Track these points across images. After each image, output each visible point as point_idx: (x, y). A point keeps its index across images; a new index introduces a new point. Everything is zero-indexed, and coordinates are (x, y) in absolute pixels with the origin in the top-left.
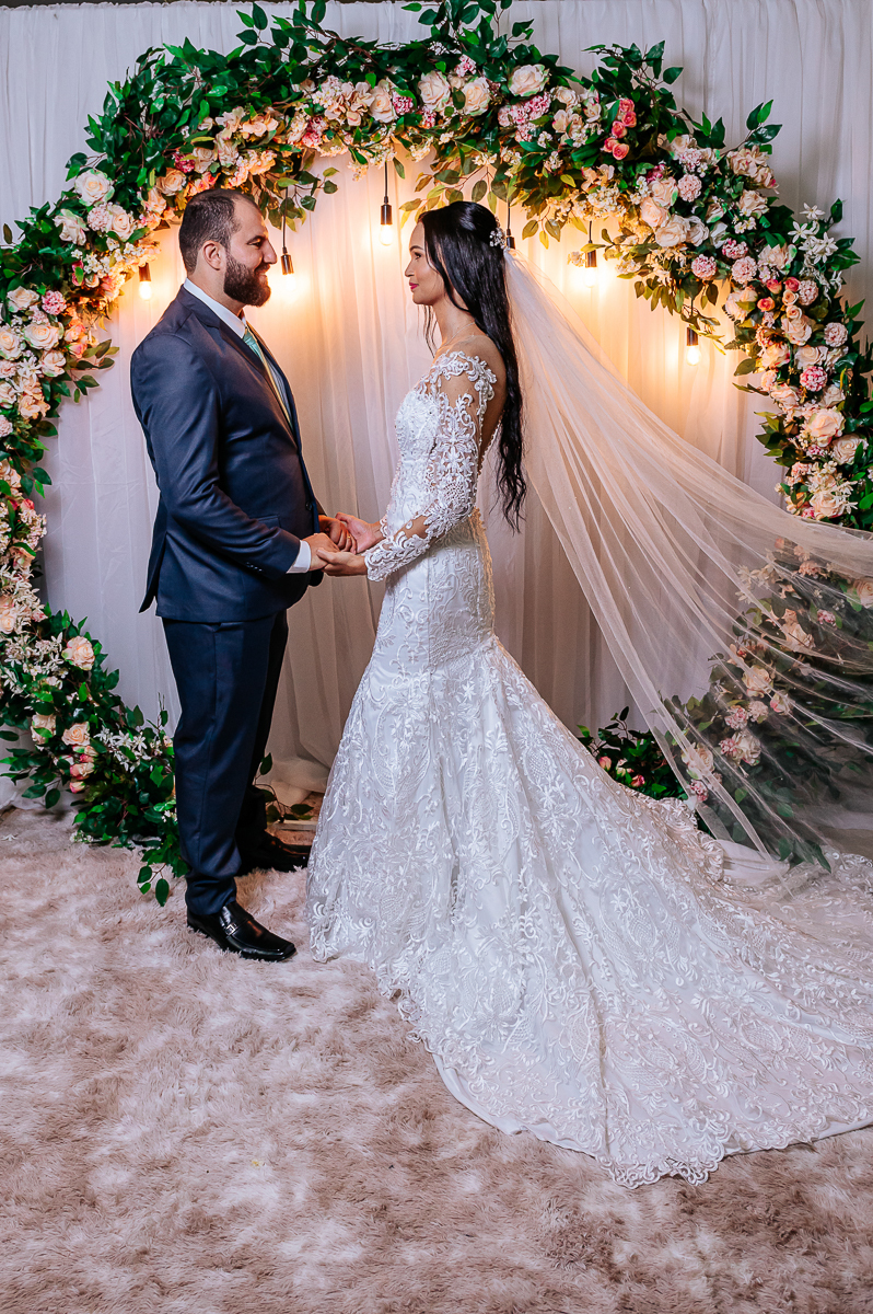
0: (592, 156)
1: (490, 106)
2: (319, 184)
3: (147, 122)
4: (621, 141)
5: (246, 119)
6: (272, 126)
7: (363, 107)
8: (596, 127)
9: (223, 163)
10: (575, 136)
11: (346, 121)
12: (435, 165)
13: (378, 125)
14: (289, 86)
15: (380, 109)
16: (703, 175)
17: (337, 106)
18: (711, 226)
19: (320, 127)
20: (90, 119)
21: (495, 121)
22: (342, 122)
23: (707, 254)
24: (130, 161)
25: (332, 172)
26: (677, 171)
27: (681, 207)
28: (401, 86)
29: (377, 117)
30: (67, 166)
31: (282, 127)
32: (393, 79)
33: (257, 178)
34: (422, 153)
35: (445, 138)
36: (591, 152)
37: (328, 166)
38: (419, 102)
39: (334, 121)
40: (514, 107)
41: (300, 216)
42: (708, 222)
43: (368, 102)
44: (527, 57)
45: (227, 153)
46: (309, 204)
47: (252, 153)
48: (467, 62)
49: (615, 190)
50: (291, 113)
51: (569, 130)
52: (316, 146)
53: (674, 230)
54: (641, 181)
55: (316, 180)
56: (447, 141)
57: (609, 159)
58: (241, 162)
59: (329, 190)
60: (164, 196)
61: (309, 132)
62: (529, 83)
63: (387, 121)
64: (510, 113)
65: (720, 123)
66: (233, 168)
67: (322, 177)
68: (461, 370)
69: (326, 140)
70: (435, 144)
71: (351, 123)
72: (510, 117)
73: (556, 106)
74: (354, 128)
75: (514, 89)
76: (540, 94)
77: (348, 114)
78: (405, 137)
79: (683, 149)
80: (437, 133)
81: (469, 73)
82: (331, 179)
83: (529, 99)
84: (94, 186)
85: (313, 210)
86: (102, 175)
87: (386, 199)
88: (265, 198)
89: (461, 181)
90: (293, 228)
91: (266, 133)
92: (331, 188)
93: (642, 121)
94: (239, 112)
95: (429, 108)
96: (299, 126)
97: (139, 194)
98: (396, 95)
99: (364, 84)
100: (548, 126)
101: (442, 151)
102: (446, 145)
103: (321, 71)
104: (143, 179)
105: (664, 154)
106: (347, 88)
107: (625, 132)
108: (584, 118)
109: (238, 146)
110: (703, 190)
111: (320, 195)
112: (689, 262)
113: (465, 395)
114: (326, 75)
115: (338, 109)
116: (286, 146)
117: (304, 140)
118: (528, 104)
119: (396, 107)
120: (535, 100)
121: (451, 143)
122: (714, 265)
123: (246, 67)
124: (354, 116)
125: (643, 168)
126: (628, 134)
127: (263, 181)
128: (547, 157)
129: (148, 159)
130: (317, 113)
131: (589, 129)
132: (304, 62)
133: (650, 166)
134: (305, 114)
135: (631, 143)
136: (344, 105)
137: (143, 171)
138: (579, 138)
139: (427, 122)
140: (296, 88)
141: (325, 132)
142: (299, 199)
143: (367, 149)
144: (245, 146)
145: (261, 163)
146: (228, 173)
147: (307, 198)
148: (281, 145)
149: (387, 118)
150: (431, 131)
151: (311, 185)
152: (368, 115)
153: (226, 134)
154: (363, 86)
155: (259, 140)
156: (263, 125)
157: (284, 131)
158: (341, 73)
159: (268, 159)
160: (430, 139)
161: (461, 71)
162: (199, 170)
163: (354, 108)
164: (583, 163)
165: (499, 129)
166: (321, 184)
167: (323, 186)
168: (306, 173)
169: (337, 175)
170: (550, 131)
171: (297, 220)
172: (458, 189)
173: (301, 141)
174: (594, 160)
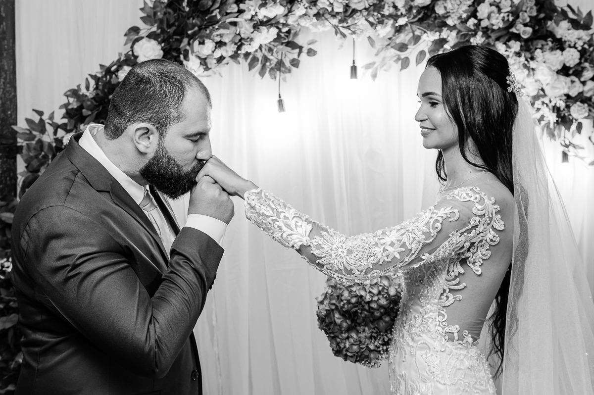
0: (505, 35)
2: (303, 49)
3: (187, 6)
4: (525, 25)
5: (263, 6)
6: (280, 11)
8: (508, 16)
9: (243, 36)
10: (494, 21)
11: (333, 9)
12: (390, 38)
13: (355, 11)
15: (356, 1)
16: (580, 48)
18: (584, 83)
19: (312, 12)
20: (145, 3)
21: (434, 11)
22: (330, 9)
23: (583, 102)
24: (175, 33)
25: (313, 42)
26: (560, 45)
27: (564, 71)
29: (354, 6)
30: (126, 35)
31: (286, 12)
34: (386, 30)
35: (402, 21)
36: (504, 32)
37: (311, 38)
39: (324, 8)
41: (290, 72)
42: (582, 79)
45: (245, 29)
46: (295, 63)
47: (264, 29)
49: (522, 59)
51: (489, 18)
52: (308, 25)
53: (559, 86)
54: (538, 53)
55: (301, 48)
56: (404, 23)
57: (517, 37)
58: (255, 35)
59: (311, 54)
60: (199, 58)
61: (304, 15)
63: (360, 9)
64: (446, 5)
65: (590, 14)
66: (249, 39)
67: (305, 45)
70: (393, 26)
72: (445, 7)
74: (338, 13)
77: (335, 4)
78: (371, 20)
79: (563, 30)
80: (395, 17)
82: (312, 46)
84: (149, 50)
85: (298, 67)
86: (153, 43)
87: (354, 62)
88: (265, 59)
89: (409, 50)
90: (285, 80)
91: (275, 15)
92: (311, 52)
93: (539, 11)
95: (389, 1)
96: (300, 11)
97: (182, 57)
100: (474, 14)
101: (397, 29)
102: (401, 26)
104: (185, 46)
105: (551, 35)
107: (528, 20)
108: (499, 10)
109: (255, 25)
110: (580, 59)
111: (304, 57)
112: (568, 107)
116: (286, 24)
122: (587, 109)
124: (339, 5)
125: (540, 43)
126: (530, 21)
128: (475, 35)
129: (190, 32)
130: (313, 3)
131: (504, 17)
133: (544, 42)
134: (305, 3)
135: (533, 28)
137: (186, 40)
138: (497, 22)
141: (314, 15)
142: (288, 60)
143: (348, 28)
144: (258, 25)
145: (267, 36)
147: (294, 60)
148: (283, 24)
149: (360, 7)
150: (390, 16)
151: (297, 50)
152: (347, 5)
153: (247, 16)
155: (269, 20)
156: (274, 10)
157: (287, 15)
159: (273, 32)
160: (390, 22)
162: (226, 40)
164: (498, 39)
165: (437, 15)
166: (305, 50)
167: (306, 51)
168: (294, 42)
169: (316, 44)
170: (476, 17)
171: (288, 75)
172: (406, 56)
173: (297, 20)
174: (506, 38)
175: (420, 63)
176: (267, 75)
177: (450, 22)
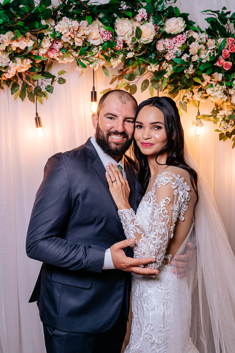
0: (211, 68)
2: (55, 79)
4: (227, 60)
5: (15, 39)
6: (30, 44)
7: (84, 35)
8: (214, 52)
10: (203, 56)
11: (74, 43)
12: (121, 70)
13: (92, 46)
14: (40, 22)
15: (93, 37)
17: (69, 33)
19: (58, 46)
21: (155, 49)
22: (72, 44)
25: (62, 72)
28: (106, 24)
29: (92, 42)
31: (36, 46)
32: (100, 20)
33: (20, 74)
34: (116, 63)
35: (130, 55)
36: (210, 66)
37: (60, 69)
38: (115, 35)
39: (67, 43)
40: (167, 40)
41: (45, 96)
43: (87, 33)
44: (172, 13)
45: (2, 58)
46: (50, 89)
47: (18, 60)
48: (142, 12)
50: (41, 37)
51: (199, 54)
52: (55, 57)
55: (54, 77)
56: (132, 56)
57: (220, 70)
58: (11, 64)
59: (61, 82)
61: (51, 49)
62: (176, 26)
63: (97, 44)
64: (165, 43)
66: (6, 68)
67: (57, 75)
68: (167, 182)
69: (61, 54)
70: (123, 59)
71: (77, 44)
72: (164, 45)
73: (191, 40)
74: (79, 47)
75: (167, 30)
76: (182, 33)
77: (76, 39)
78: (106, 54)
80: (126, 52)
81: (143, 19)
82: (62, 76)
83: (175, 36)
85: (52, 92)
87: (94, 88)
88: (25, 86)
89: (136, 80)
90: (41, 102)
91: (27, 48)
92: (62, 81)
94: (10, 34)
95: (120, 39)
96: (46, 44)
98: (102, 29)
99: (85, 22)
100: (186, 50)
101: (127, 62)
102: (129, 59)
103: (59, 13)
106: (75, 24)
107: (229, 55)
108: (206, 47)
109: (10, 55)
111: (56, 84)
113: (167, 198)
114: (62, 16)
115: (70, 36)
116: (38, 56)
117: (49, 53)
118: (174, 39)
119: (103, 36)
120: (179, 36)
121: (133, 59)
123: (14, 10)
124: (79, 40)
126: (230, 57)
127: (24, 76)
128: (188, 67)
130: (57, 38)
131: (210, 53)
132: (50, 7)
134: (50, 37)
135: (233, 62)
136: (73, 33)
138: (205, 56)
139: (119, 46)
140: (43, 22)
141: (60, 49)
142: (44, 87)
143: (87, 59)
144: (14, 55)
145: (22, 65)
146: (3, 71)
147: (48, 86)
148: (35, 56)
149: (97, 43)
150: (121, 51)
151: (51, 79)
152: (85, 41)
153: (3, 47)
154: (84, 23)
155: (23, 52)
156: (25, 43)
157: (37, 47)
158: (71, 16)
159: (27, 64)
160: (121, 56)
161: (139, 18)
163: (79, 36)
164: (204, 71)
165: (157, 52)
166: (56, 79)
167: (58, 80)
168: (48, 73)
169: (65, 74)
170: (188, 53)
171: (43, 98)
172: (134, 83)
173: (47, 54)
174: (211, 70)
175: (145, 90)
176: (27, 98)
177: (168, 58)
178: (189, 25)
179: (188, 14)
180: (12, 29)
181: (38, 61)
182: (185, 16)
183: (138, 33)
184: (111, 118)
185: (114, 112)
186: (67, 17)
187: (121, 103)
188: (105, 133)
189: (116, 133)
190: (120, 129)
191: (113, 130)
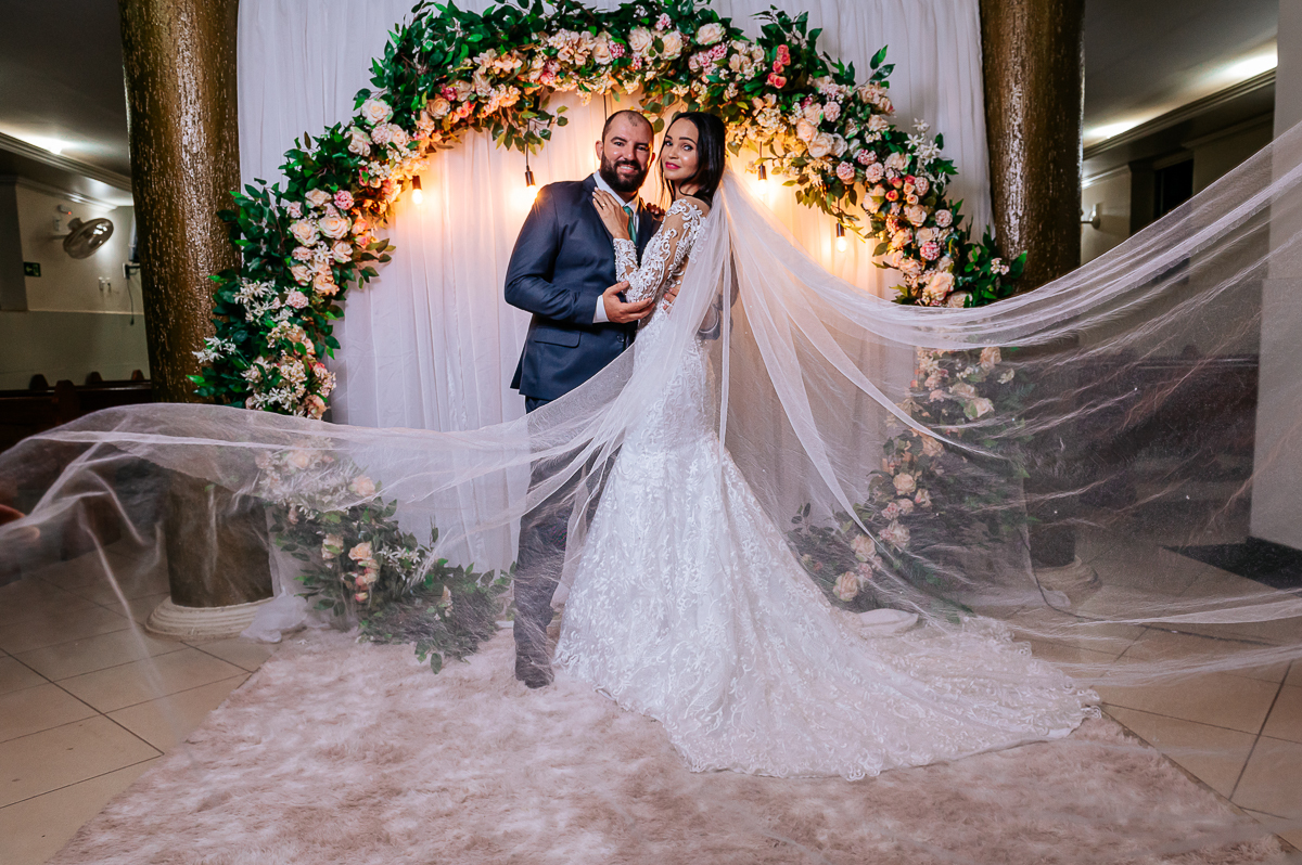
0: (759, 87)
1: (683, 51)
2: (553, 120)
3: (419, 62)
4: (780, 75)
5: (498, 57)
6: (518, 64)
7: (587, 50)
8: (761, 66)
9: (479, 94)
10: (746, 71)
11: (574, 62)
12: (643, 101)
13: (600, 65)
14: (530, 37)
15: (600, 54)
16: (841, 102)
17: (567, 48)
18: (849, 141)
19: (555, 67)
20: (374, 62)
21: (685, 66)
22: (571, 62)
23: (848, 160)
24: (406, 92)
25: (564, 109)
26: (822, 100)
27: (826, 126)
28: (615, 36)
29: (598, 60)
30: (355, 99)
31: (525, 68)
32: (609, 30)
33: (504, 110)
34: (632, 88)
35: (650, 75)
36: (759, 85)
37: (560, 105)
38: (630, 51)
39: (565, 62)
40: (700, 54)
41: (539, 142)
42: (847, 137)
43: (591, 47)
44: (709, 18)
45: (481, 85)
46: (547, 136)
47: (502, 87)
48: (664, 19)
49: (778, 111)
50: (531, 55)
51: (741, 68)
52: (552, 84)
53: (822, 143)
54: (796, 106)
55: (551, 117)
56: (652, 77)
57: (772, 90)
58: (493, 93)
59: (561, 123)
60: (432, 118)
61: (545, 71)
62: (711, 35)
63: (605, 63)
64: (698, 59)
65: (851, 66)
66: (486, 98)
67: (556, 114)
69: (559, 80)
70: (642, 81)
71: (578, 63)
72: (697, 62)
73: (731, 51)
74: (580, 68)
75: (699, 40)
76: (719, 43)
77: (576, 56)
78: (618, 75)
79: (825, 85)
80: (645, 72)
81: (665, 28)
82: (563, 115)
83: (710, 47)
84: (377, 110)
85: (549, 139)
86: (383, 102)
88: (512, 130)
89: (663, 110)
90: (534, 152)
91: (512, 70)
92: (563, 122)
93: (794, 62)
94: (491, 52)
95: (636, 55)
96: (538, 64)
97: (413, 117)
98: (612, 43)
99: (588, 32)
100: (726, 66)
101: (647, 87)
102: (651, 81)
103: (554, 23)
104: (416, 105)
105: (812, 89)
106: (574, 36)
107: (782, 69)
108: (752, 61)
109: (492, 81)
110: (841, 112)
111: (555, 128)
112: (834, 169)
113: (673, 230)
114: (559, 28)
115: (568, 52)
116: (528, 83)
117: (542, 79)
118: (710, 52)
119: (612, 52)
120: (716, 48)
121: (654, 80)
122: (853, 170)
123: (496, 23)
124: (580, 57)
125: (797, 97)
126: (785, 71)
127: (509, 112)
128: (726, 88)
129: (420, 89)
130: (552, 56)
131: (756, 67)
132: (542, 16)
133: (803, 96)
134: (543, 54)
135: (788, 78)
136: (572, 48)
137: (416, 98)
138: (749, 72)
139: (636, 64)
140: (535, 37)
141: (558, 73)
142: (538, 131)
143: (590, 82)
144: (496, 81)
145: (505, 97)
146: (483, 101)
147: (544, 131)
148: (524, 83)
149: (605, 61)
150: (639, 71)
151: (547, 121)
152: (590, 57)
153: (482, 70)
154: (586, 34)
155: (508, 76)
156: (511, 63)
157: (526, 70)
158: (570, 28)
159: (515, 92)
160: (639, 77)
161: (660, 26)
162: (461, 98)
163: (580, 51)
164: (752, 93)
165: (689, 70)
166: (555, 120)
167: (557, 120)
168: (544, 112)
169: (567, 111)
170: (728, 69)
171: (536, 145)
173: (539, 79)
174: (761, 90)
176: (514, 145)
178: (732, 33)
179: (730, 20)
180: (494, 46)
181: (529, 91)
182: (725, 23)
183: (658, 45)
184: (620, 144)
185: (623, 136)
186: (566, 28)
187: (631, 125)
188: (613, 163)
189: (626, 162)
190: (630, 157)
191: (622, 159)
